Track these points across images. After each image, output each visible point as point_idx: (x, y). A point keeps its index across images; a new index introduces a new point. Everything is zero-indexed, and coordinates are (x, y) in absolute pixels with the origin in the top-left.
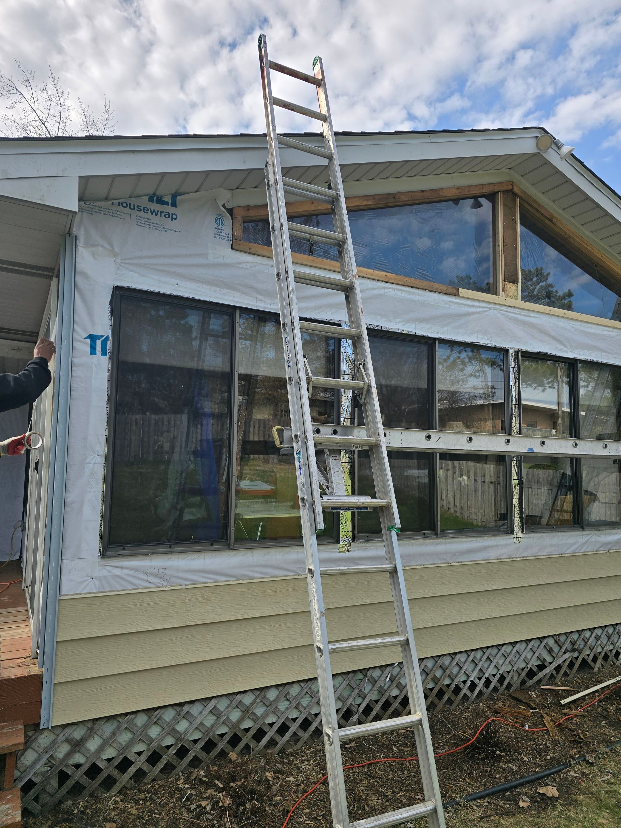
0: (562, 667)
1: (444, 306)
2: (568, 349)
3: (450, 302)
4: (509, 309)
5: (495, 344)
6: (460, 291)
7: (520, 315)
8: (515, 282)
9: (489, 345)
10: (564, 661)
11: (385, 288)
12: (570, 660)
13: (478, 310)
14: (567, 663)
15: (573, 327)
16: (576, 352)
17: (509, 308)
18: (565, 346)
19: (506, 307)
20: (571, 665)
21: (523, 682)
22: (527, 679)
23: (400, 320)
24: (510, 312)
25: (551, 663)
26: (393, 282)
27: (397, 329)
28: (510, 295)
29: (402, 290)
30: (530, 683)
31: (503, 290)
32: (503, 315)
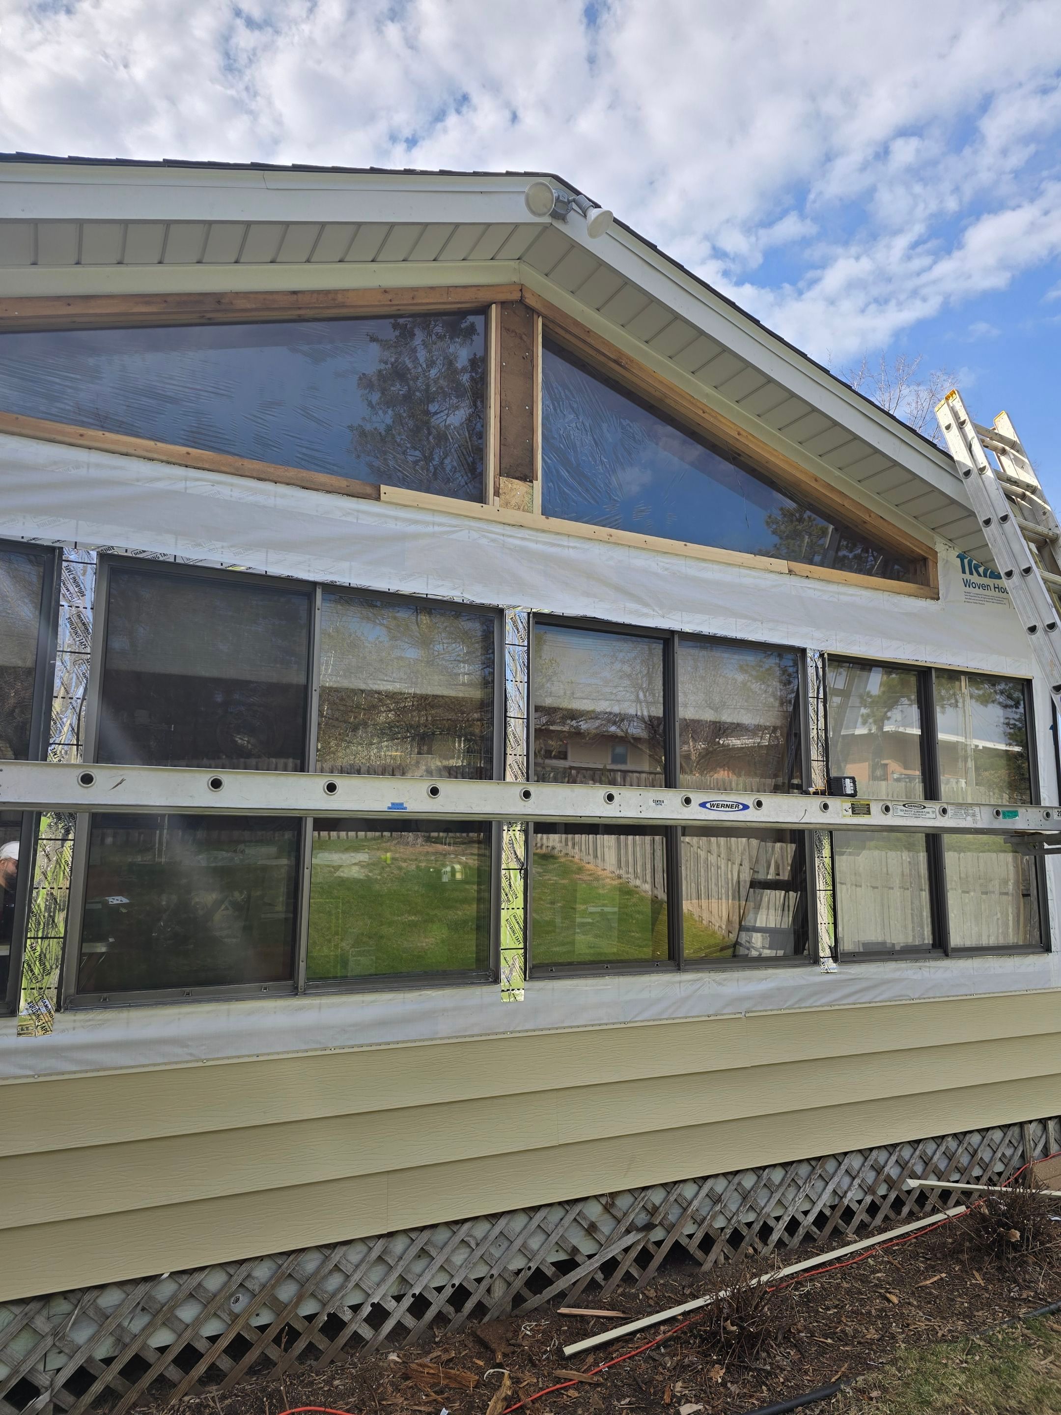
0: (619, 1263)
1: (344, 518)
2: (654, 610)
3: (358, 511)
4: (509, 530)
5: (472, 599)
6: (382, 491)
7: (537, 542)
8: (527, 477)
9: (457, 600)
10: (626, 1250)
11: (186, 479)
12: (640, 1248)
13: (430, 529)
14: (633, 1254)
15: (666, 569)
16: (674, 617)
17: (508, 528)
18: (647, 605)
19: (501, 526)
20: (644, 1258)
21: (518, 1300)
22: (526, 1293)
23: (225, 544)
24: (511, 536)
25: (590, 1257)
26: (207, 466)
27: (217, 562)
28: (513, 502)
29: (232, 485)
30: (534, 1301)
31: (497, 493)
32: (493, 540)
